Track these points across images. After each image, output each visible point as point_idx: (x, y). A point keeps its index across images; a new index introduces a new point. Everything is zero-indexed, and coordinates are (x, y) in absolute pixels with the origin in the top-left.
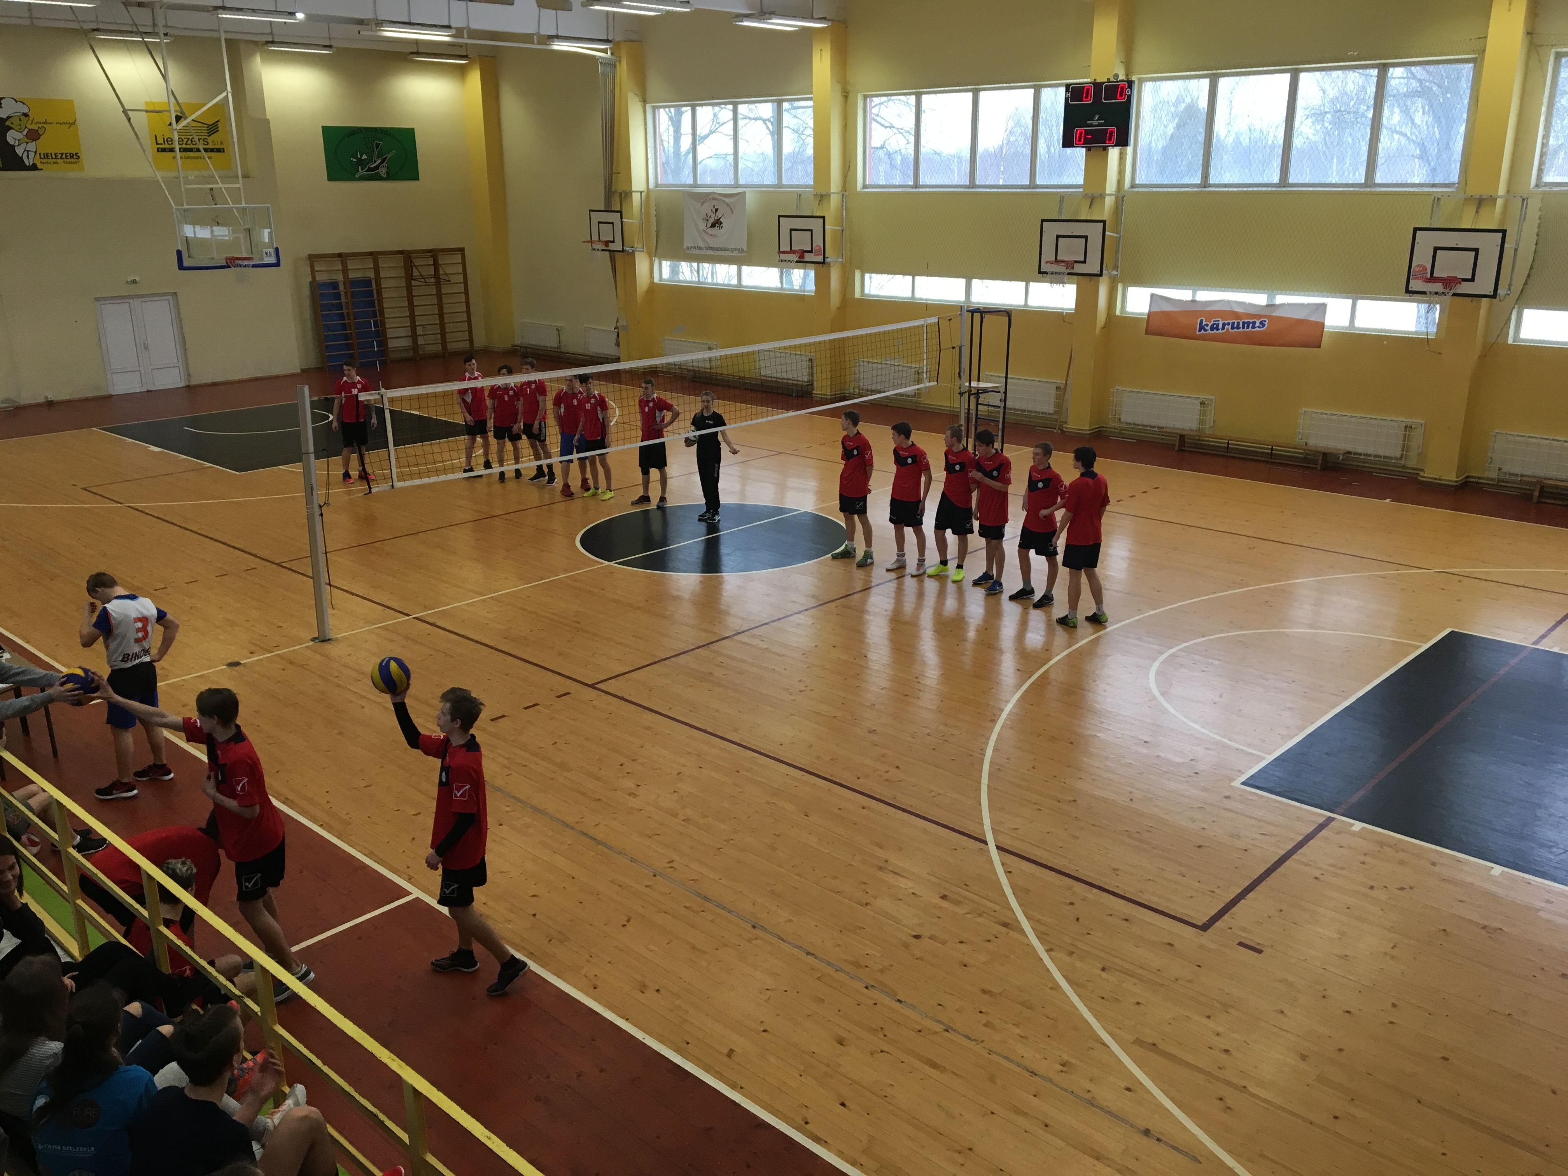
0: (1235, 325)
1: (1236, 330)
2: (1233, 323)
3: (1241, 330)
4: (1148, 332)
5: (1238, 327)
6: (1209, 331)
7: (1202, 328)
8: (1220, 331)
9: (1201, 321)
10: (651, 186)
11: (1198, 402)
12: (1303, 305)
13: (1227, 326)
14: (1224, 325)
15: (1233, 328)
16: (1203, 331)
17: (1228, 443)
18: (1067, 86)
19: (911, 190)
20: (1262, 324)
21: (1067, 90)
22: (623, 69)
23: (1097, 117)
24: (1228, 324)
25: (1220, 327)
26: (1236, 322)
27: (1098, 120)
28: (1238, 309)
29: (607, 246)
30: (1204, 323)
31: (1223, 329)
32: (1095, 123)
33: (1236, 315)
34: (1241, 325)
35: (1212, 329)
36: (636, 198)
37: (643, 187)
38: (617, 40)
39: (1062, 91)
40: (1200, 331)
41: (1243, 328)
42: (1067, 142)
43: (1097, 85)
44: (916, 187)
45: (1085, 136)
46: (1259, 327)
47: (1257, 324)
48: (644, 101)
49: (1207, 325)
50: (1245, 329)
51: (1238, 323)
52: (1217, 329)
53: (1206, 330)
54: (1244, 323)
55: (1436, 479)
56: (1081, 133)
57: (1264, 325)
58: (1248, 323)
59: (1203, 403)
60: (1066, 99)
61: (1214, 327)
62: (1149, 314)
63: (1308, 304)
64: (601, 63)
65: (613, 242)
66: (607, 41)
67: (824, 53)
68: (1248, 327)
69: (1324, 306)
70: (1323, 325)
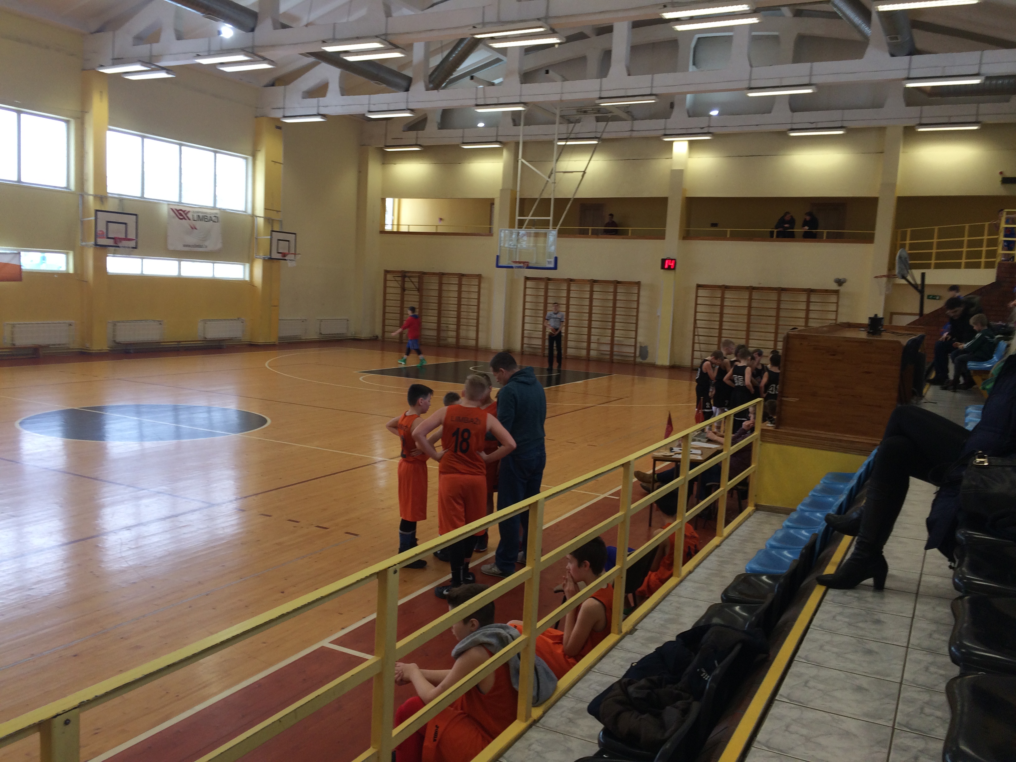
12: (5, 253)
55: (100, 350)
63: (9, 254)
69: (19, 254)
70: (20, 266)
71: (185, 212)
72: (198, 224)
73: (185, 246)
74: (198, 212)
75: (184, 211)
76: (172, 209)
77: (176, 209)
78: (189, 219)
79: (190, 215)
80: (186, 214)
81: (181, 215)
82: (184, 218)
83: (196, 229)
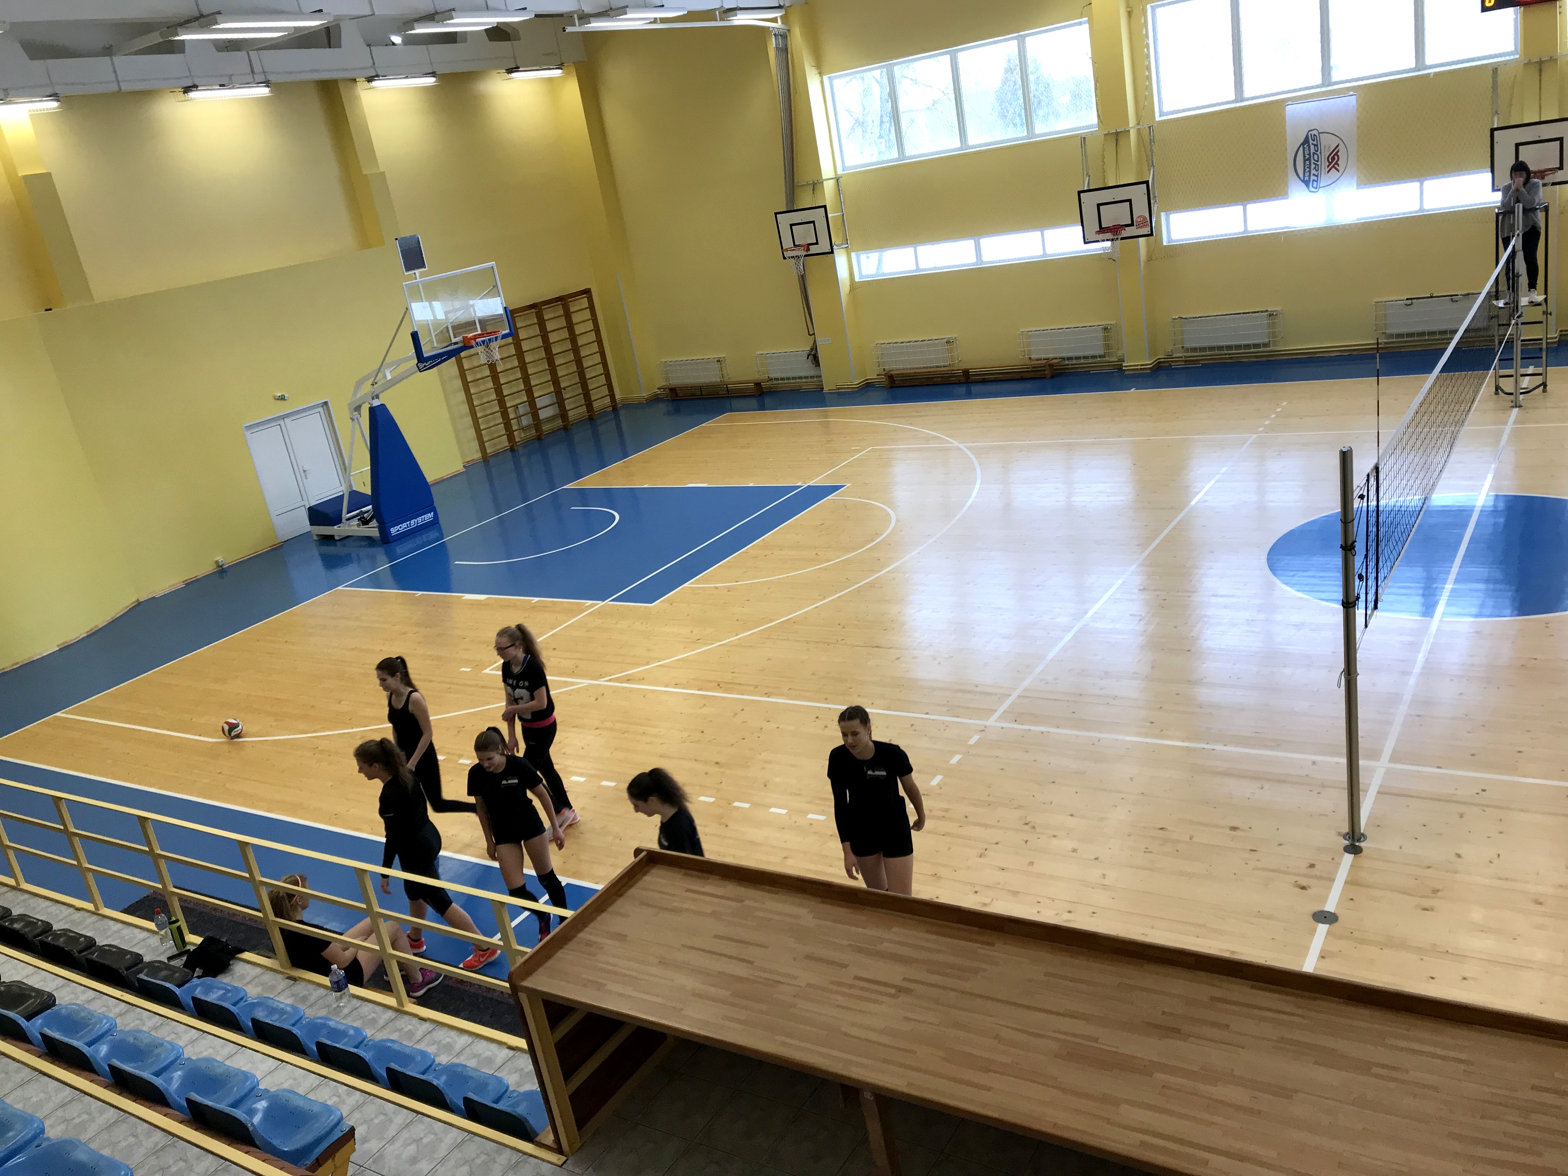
10: (840, 172)
19: (1233, 106)
22: (798, 39)
29: (808, 250)
36: (829, 187)
37: (832, 175)
38: (787, 5)
44: (1240, 101)
48: (821, 74)
64: (775, 35)
65: (817, 243)
66: (780, 7)
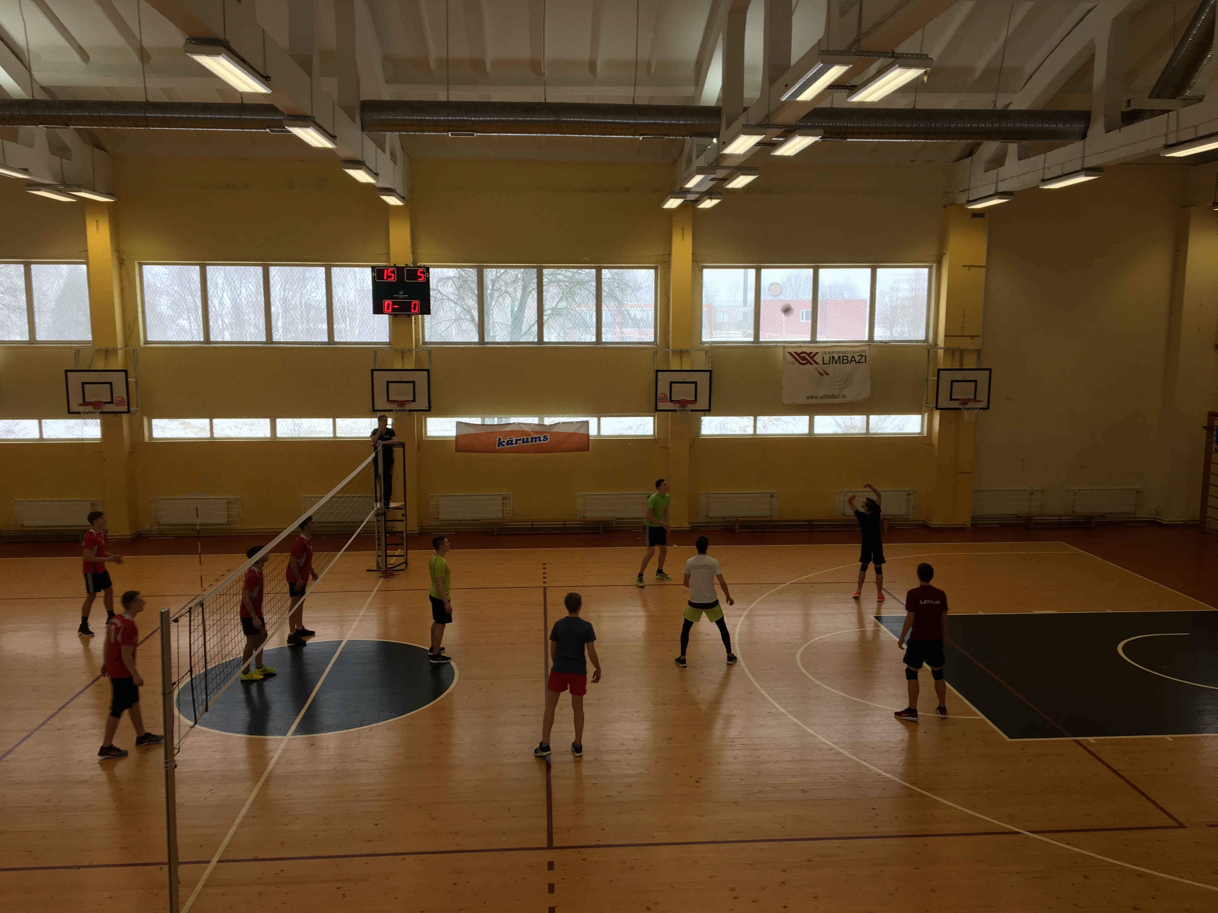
0: (525, 440)
1: (526, 444)
2: (524, 439)
3: (529, 443)
4: (457, 451)
5: (527, 442)
6: (506, 446)
7: (500, 444)
8: (514, 445)
9: (500, 439)
11: (501, 497)
12: (572, 423)
13: (519, 442)
14: (517, 440)
15: (523, 442)
16: (501, 446)
17: (533, 525)
18: (373, 268)
19: (203, 345)
20: (545, 438)
21: (373, 271)
23: (402, 293)
24: (520, 440)
25: (514, 442)
26: (525, 438)
27: (403, 294)
28: (526, 429)
30: (502, 441)
31: (516, 443)
32: (401, 296)
33: (524, 432)
34: (530, 440)
35: (508, 444)
39: (368, 271)
40: (499, 446)
41: (532, 441)
42: (378, 309)
43: (400, 270)
44: (208, 343)
45: (392, 307)
46: (543, 440)
47: (542, 438)
49: (504, 442)
50: (534, 443)
51: (527, 439)
52: (512, 444)
53: (503, 445)
54: (532, 438)
55: (677, 527)
56: (388, 304)
57: (547, 439)
58: (536, 438)
59: (504, 498)
60: (373, 278)
61: (510, 443)
62: (457, 437)
63: (577, 422)
67: (100, 224)
68: (536, 441)
69: (587, 423)
70: (588, 435)
71: (812, 355)
72: (830, 369)
73: (808, 398)
74: (833, 353)
75: (809, 354)
76: (790, 353)
77: (796, 353)
78: (817, 363)
79: (818, 358)
80: (812, 358)
81: (804, 358)
82: (808, 362)
83: (827, 374)
